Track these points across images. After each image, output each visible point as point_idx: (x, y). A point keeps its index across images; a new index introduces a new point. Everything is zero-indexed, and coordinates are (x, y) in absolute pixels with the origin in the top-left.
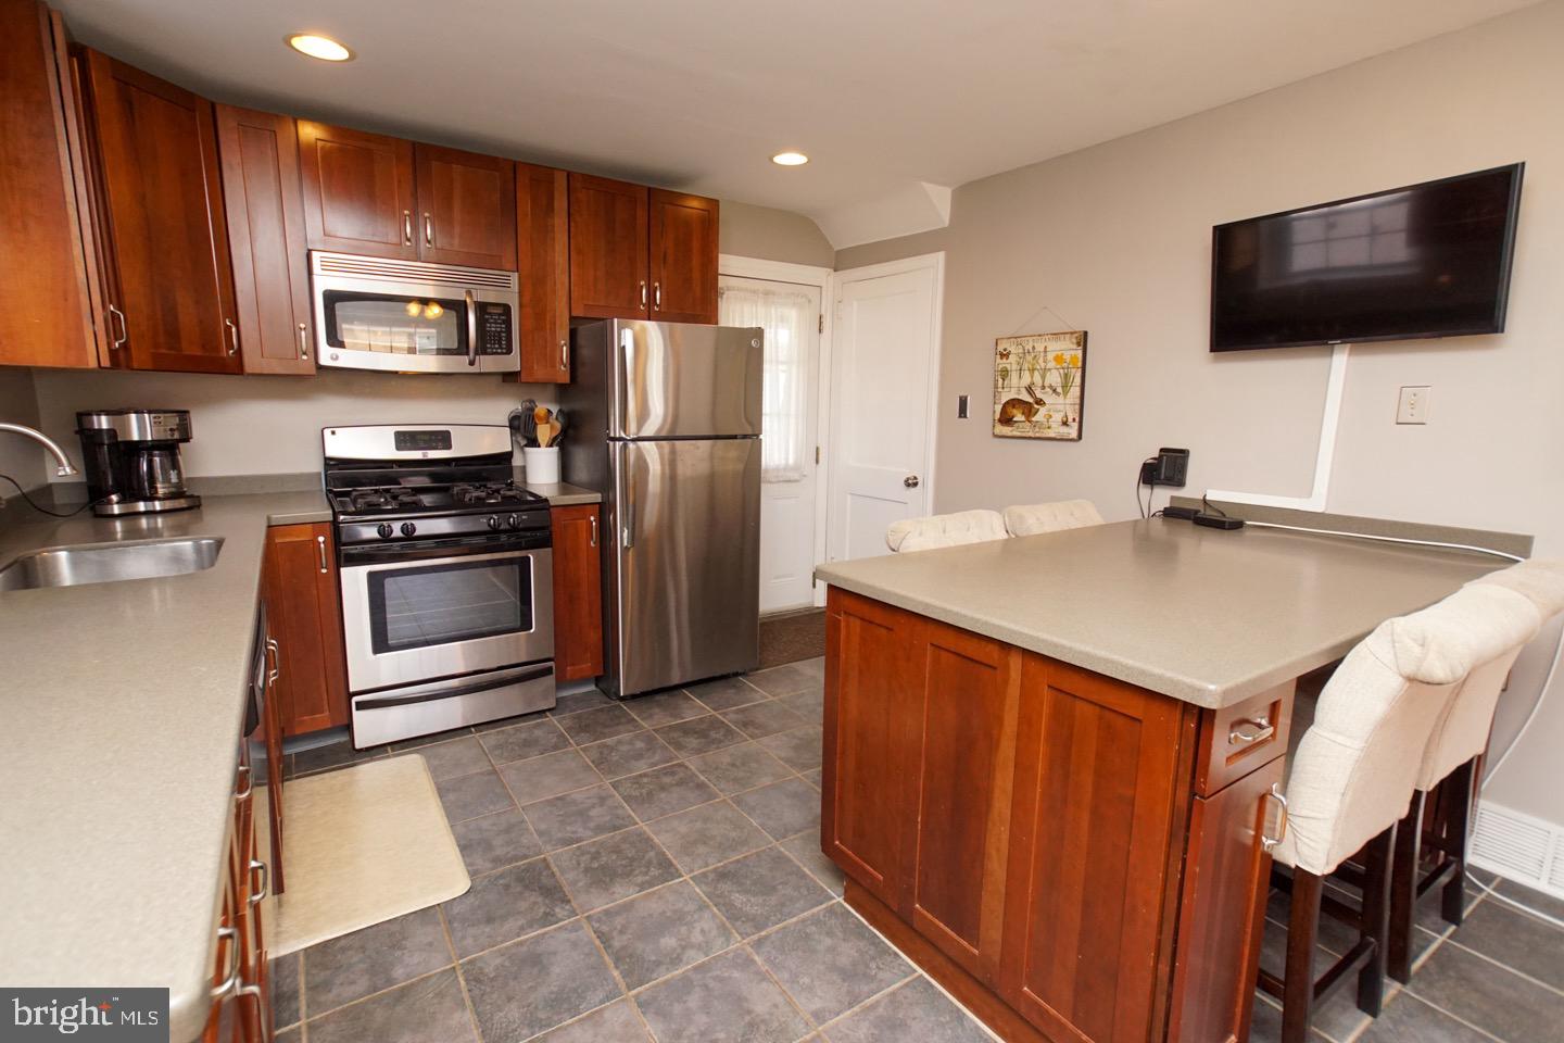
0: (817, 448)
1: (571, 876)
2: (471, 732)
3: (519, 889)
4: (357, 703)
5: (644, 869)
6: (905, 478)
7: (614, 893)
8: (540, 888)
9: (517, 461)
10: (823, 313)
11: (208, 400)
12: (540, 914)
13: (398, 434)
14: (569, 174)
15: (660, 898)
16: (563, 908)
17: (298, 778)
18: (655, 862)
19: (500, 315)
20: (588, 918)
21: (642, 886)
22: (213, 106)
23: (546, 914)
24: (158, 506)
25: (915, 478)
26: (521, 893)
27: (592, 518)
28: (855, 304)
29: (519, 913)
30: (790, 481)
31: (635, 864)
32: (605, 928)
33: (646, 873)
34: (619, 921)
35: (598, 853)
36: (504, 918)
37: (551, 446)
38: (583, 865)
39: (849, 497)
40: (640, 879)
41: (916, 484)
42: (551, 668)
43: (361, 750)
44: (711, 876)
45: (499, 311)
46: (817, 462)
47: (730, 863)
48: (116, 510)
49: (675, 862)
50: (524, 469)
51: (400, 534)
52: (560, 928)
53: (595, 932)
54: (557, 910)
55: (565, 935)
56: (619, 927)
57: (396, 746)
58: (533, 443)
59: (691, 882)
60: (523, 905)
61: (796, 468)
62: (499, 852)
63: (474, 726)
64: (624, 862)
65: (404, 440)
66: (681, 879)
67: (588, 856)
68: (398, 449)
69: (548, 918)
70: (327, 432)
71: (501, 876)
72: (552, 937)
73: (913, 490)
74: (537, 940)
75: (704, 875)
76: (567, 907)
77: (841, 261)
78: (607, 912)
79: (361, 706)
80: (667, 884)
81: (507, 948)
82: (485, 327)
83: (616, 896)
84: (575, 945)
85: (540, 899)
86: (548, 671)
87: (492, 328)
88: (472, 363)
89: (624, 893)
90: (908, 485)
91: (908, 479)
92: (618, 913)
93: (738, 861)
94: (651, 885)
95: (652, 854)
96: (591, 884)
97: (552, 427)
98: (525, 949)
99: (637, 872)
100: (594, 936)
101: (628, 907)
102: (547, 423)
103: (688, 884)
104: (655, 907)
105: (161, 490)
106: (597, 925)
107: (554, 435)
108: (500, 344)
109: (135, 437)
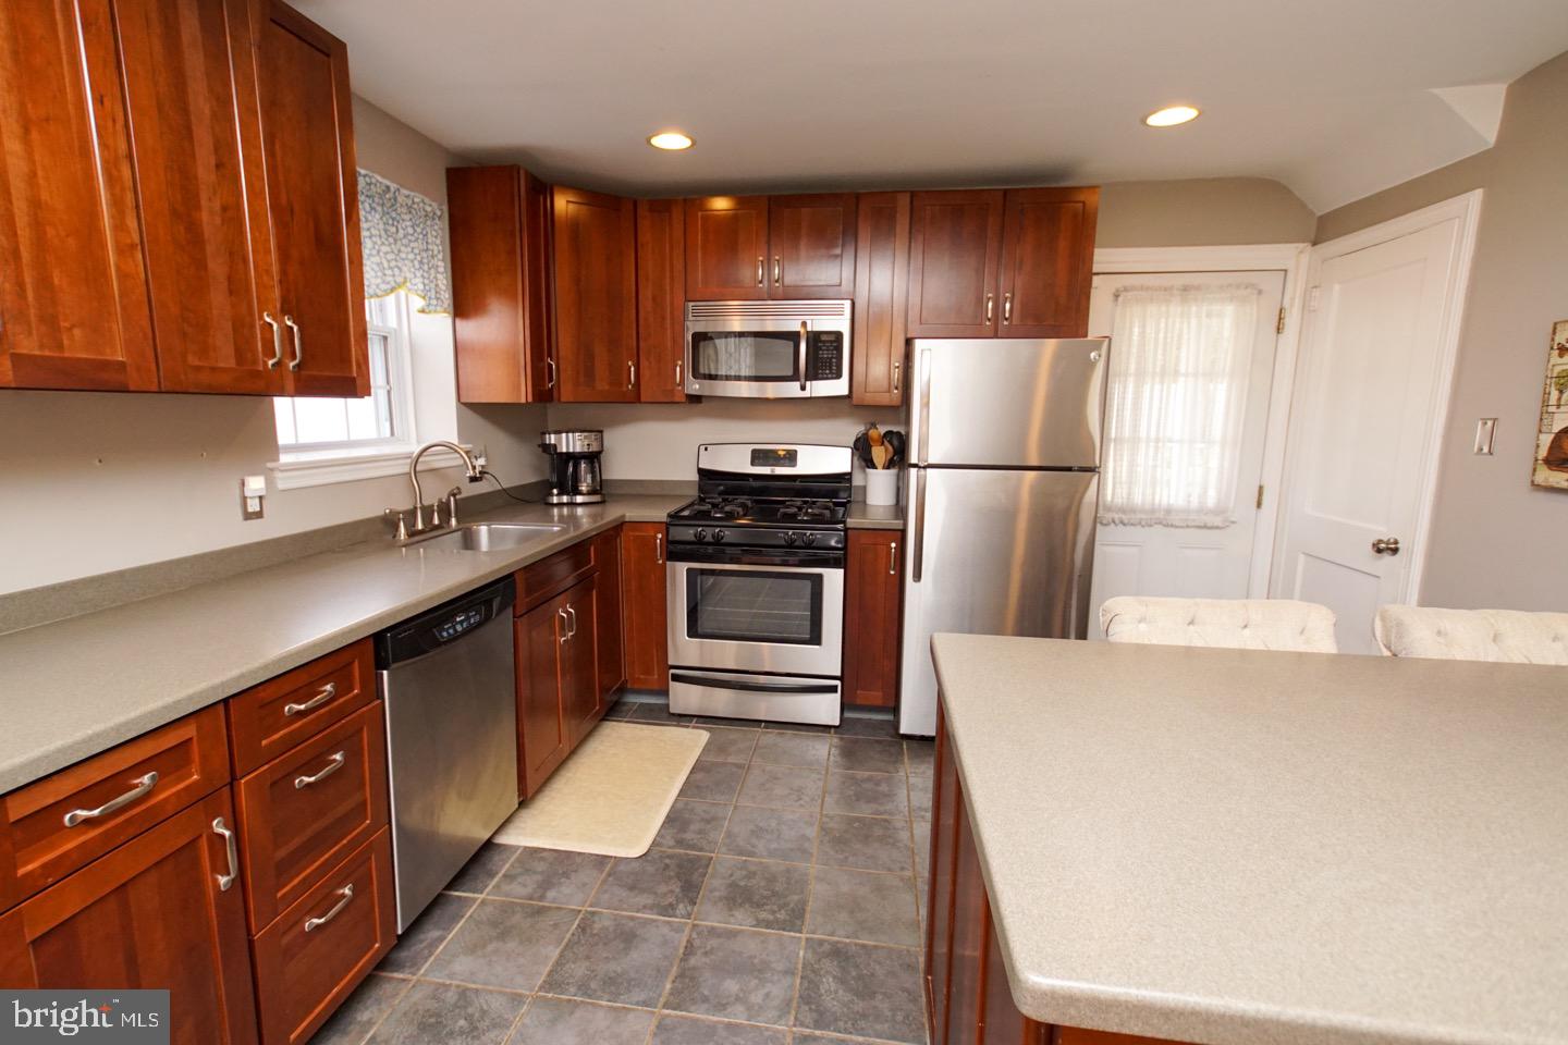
0: (1261, 488)
1: (716, 883)
2: (760, 727)
3: (672, 874)
4: (672, 675)
5: (775, 908)
6: (1374, 539)
7: (733, 915)
8: (686, 881)
9: (857, 481)
10: (1286, 304)
11: (616, 422)
12: (666, 903)
13: (754, 451)
14: (913, 194)
15: (763, 942)
16: (686, 907)
17: (627, 722)
18: (792, 906)
19: (831, 342)
20: (694, 926)
21: (759, 923)
22: (635, 203)
23: (671, 905)
24: (579, 499)
25: (1396, 542)
26: (670, 878)
27: (893, 545)
28: (1337, 287)
29: (655, 893)
30: (1205, 527)
31: (773, 899)
32: (697, 943)
33: (774, 912)
34: (714, 942)
35: (755, 873)
36: (643, 891)
37: (888, 468)
38: (733, 878)
39: (1302, 558)
40: (763, 915)
41: (1395, 551)
42: (836, 686)
43: (673, 714)
44: (827, 947)
45: (832, 338)
46: (1259, 505)
47: (856, 944)
48: (555, 500)
49: (808, 916)
50: (864, 488)
51: (711, 540)
52: (668, 922)
53: (688, 941)
54: (681, 906)
55: (665, 930)
56: (709, 947)
57: (702, 720)
58: (870, 464)
59: (803, 943)
60: (663, 889)
61: (1217, 512)
62: (688, 836)
63: (766, 722)
64: (765, 893)
65: (759, 457)
66: (798, 935)
67: (744, 873)
68: (752, 464)
69: (669, 910)
70: (703, 448)
71: (669, 857)
72: (657, 927)
73: (1387, 558)
74: (647, 922)
75: (821, 943)
76: (689, 908)
77: (1325, 228)
78: (712, 931)
79: (676, 678)
80: (781, 932)
81: (623, 916)
82: (818, 354)
83: (732, 920)
84: (665, 942)
85: (678, 890)
86: (833, 689)
87: (824, 354)
88: (803, 388)
89: (741, 920)
90: (1379, 551)
91: (1380, 541)
92: (719, 936)
93: (864, 946)
94: (768, 925)
95: (796, 897)
96: (726, 898)
97: (886, 450)
98: (631, 924)
99: (768, 907)
100: (684, 944)
101: (733, 934)
102: (883, 444)
103: (797, 946)
104: (751, 947)
105: (584, 488)
106: (694, 936)
107: (889, 457)
108: (831, 369)
109: (564, 450)
